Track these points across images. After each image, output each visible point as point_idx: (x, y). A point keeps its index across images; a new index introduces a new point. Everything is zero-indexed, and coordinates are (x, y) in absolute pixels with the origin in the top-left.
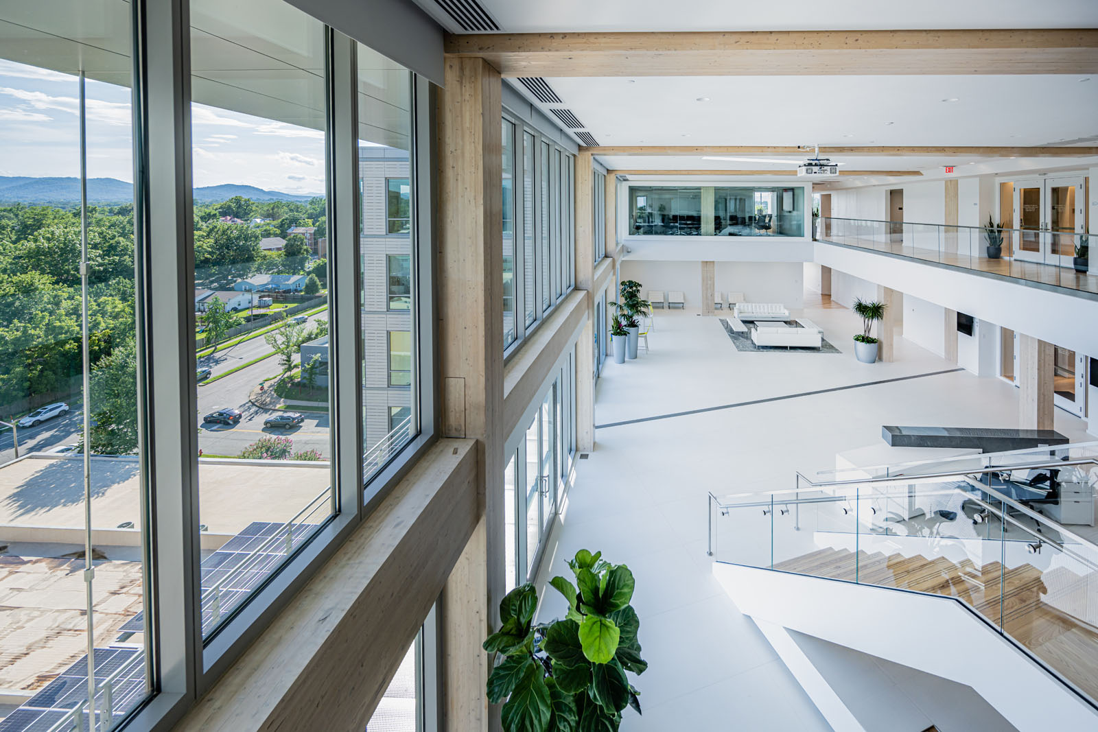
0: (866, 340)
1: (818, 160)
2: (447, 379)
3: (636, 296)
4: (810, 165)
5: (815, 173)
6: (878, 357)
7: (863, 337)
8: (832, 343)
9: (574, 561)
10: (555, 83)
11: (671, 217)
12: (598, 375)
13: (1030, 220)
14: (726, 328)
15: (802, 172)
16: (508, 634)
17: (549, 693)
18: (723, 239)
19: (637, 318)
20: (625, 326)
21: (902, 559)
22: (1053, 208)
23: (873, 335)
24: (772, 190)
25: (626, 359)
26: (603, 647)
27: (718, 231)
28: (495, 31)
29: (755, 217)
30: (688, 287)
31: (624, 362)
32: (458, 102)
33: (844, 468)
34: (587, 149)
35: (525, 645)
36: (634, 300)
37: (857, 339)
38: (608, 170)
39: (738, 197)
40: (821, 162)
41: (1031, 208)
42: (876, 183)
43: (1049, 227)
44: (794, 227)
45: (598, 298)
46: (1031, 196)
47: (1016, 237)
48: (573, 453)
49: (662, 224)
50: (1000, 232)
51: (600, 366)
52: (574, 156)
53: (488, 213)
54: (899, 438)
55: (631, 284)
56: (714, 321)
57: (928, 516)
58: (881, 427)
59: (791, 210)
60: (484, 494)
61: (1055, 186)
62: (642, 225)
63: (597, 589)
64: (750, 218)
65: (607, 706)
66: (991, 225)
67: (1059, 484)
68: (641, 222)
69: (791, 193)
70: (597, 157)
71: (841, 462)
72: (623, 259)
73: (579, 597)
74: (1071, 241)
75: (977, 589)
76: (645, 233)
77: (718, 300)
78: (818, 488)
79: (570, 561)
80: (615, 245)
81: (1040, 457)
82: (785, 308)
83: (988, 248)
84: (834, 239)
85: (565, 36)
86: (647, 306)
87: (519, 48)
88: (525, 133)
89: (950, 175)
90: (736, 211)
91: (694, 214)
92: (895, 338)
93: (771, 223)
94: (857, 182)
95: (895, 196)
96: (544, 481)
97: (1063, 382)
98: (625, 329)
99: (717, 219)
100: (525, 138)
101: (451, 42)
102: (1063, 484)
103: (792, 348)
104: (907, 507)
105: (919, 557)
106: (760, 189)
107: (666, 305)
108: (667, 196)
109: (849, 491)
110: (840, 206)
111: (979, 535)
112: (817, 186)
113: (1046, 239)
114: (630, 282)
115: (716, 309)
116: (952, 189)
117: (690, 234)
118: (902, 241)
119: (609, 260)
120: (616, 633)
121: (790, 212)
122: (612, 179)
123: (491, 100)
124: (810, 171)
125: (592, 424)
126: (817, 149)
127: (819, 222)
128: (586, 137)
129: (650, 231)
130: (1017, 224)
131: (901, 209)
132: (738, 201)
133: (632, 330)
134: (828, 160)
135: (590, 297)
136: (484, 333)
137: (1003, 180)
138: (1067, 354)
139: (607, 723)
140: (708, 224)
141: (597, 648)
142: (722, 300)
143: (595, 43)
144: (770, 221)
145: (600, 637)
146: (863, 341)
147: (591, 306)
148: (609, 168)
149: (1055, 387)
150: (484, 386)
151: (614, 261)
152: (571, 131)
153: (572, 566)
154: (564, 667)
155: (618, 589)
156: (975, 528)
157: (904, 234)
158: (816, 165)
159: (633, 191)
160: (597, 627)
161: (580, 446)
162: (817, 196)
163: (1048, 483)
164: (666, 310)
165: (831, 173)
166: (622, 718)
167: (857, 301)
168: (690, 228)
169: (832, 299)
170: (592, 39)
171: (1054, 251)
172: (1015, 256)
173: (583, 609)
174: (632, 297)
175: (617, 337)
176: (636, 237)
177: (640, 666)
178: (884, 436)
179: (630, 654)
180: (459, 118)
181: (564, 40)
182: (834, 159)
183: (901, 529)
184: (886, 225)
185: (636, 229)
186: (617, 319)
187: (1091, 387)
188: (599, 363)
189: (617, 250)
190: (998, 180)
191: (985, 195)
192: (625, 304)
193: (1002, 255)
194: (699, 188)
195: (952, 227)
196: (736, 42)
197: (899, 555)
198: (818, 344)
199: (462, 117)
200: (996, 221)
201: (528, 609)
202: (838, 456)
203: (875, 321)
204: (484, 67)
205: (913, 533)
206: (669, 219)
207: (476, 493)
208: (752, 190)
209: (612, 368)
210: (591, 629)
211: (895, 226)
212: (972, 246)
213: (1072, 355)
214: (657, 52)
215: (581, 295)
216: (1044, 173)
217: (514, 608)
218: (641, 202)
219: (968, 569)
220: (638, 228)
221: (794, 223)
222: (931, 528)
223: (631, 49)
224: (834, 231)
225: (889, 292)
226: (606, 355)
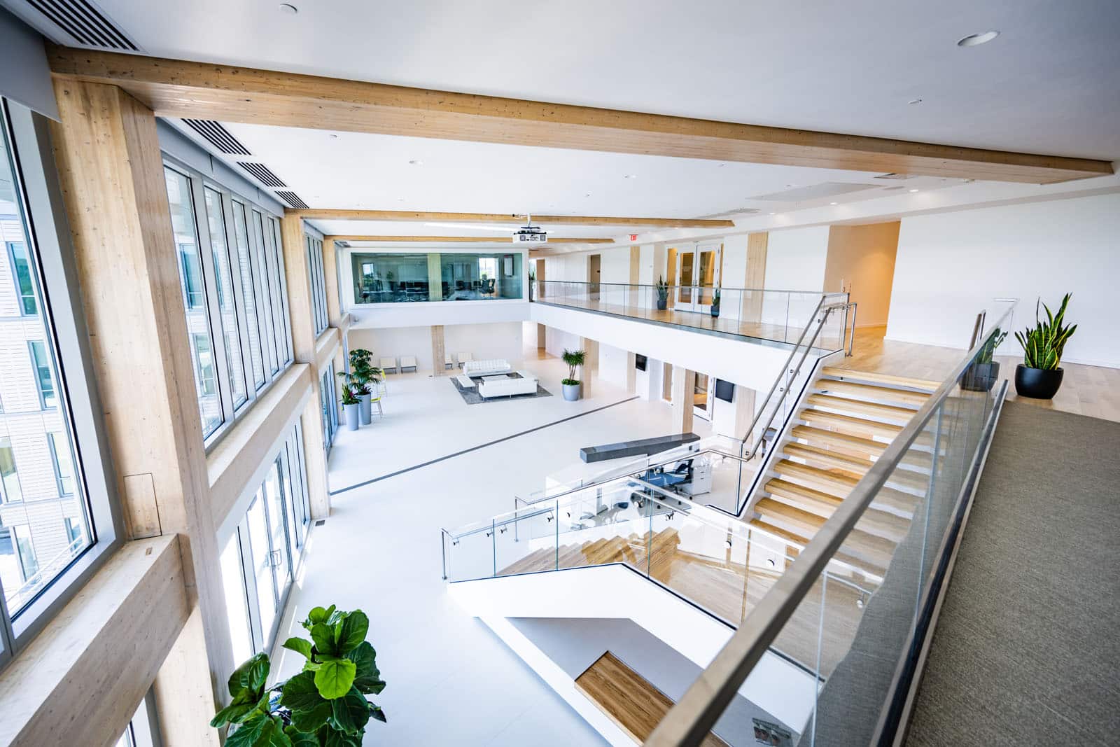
0: (571, 382)
1: (531, 228)
2: (126, 478)
3: (366, 364)
4: (523, 232)
5: (528, 240)
6: (579, 396)
7: (569, 381)
8: (545, 388)
9: (309, 621)
10: (236, 129)
11: (399, 284)
12: (331, 444)
13: (686, 279)
14: (456, 386)
15: (517, 238)
16: (239, 704)
17: (289, 739)
18: (451, 304)
19: (370, 385)
20: (357, 394)
21: (591, 544)
22: (701, 269)
23: (576, 378)
24: (495, 256)
25: (360, 426)
26: (340, 684)
27: (445, 297)
28: (131, 51)
29: (480, 282)
30: (418, 350)
31: (357, 428)
32: (88, 143)
33: (552, 486)
34: (294, 211)
35: (259, 708)
36: (365, 369)
37: (564, 383)
38: (325, 236)
39: (465, 264)
40: (533, 230)
41: (687, 269)
42: (580, 249)
43: (698, 284)
44: (515, 291)
45: (323, 368)
46: (688, 259)
47: (677, 292)
48: (307, 523)
49: (391, 291)
50: (666, 288)
51: (333, 437)
52: (280, 219)
53: (158, 285)
54: (592, 455)
55: (361, 352)
56: (446, 380)
57: (609, 509)
58: (579, 450)
59: (511, 274)
60: (195, 585)
61: (704, 251)
62: (369, 292)
63: (332, 638)
64: (475, 283)
65: (349, 729)
66: (661, 282)
67: (692, 469)
68: (367, 290)
69: (510, 259)
70: (309, 221)
71: (550, 482)
72: (351, 328)
73: (314, 650)
74: (710, 293)
75: (639, 551)
76: (372, 301)
77: (448, 360)
78: (532, 506)
79: (304, 621)
80: (339, 314)
81: (682, 452)
82: (507, 362)
83: (658, 302)
84: (547, 299)
85: (237, 72)
86: (379, 373)
87: (173, 79)
88: (205, 188)
89: (635, 242)
90: (463, 277)
91: (422, 280)
92: (593, 378)
93: (495, 287)
94: (566, 248)
95: (595, 260)
96: (275, 556)
97: (699, 398)
98: (357, 397)
99: (445, 285)
100: (207, 194)
101: (60, 57)
102: (696, 468)
103: (514, 396)
104: (596, 505)
105: (603, 540)
106: (484, 256)
107: (399, 370)
108: (395, 263)
109: (552, 504)
110: (553, 270)
111: (641, 514)
112: (533, 252)
113: (695, 292)
114: (360, 351)
115: (447, 369)
116: (635, 253)
117: (419, 300)
118: (599, 299)
119: (334, 331)
120: (352, 668)
121: (510, 276)
122: (330, 246)
123: (143, 145)
124: (523, 238)
125: (326, 491)
126: (529, 218)
127: (535, 285)
128: (290, 196)
129: (378, 299)
130: (677, 282)
131: (599, 272)
132: (465, 267)
133: (364, 397)
134: (538, 228)
135: (313, 370)
136: (170, 422)
137: (670, 246)
138: (704, 377)
139: (350, 741)
140: (435, 290)
141: (334, 686)
142: (452, 360)
143: (279, 85)
144: (493, 285)
145: (337, 677)
146: (569, 384)
147: (315, 378)
148: (325, 233)
149: (695, 402)
150: (179, 478)
151: (339, 332)
152: (271, 190)
153: (306, 625)
154: (303, 712)
155: (353, 631)
156: (639, 511)
157: (601, 293)
158: (528, 233)
159: (357, 259)
160: (333, 671)
161: (315, 514)
162: (534, 261)
163: (687, 469)
164: (399, 375)
165: (541, 239)
166: (364, 732)
167: (564, 351)
168: (419, 294)
169: (546, 351)
170: (273, 80)
171: (700, 302)
172: (676, 308)
173: (317, 658)
174: (362, 366)
175: (349, 406)
176: (363, 306)
177: (378, 686)
178: (581, 456)
179: (369, 681)
180: (94, 165)
181: (235, 76)
182: (544, 228)
183: (591, 523)
184: (587, 286)
185: (362, 297)
186: (347, 389)
187: (716, 399)
188: (331, 433)
189: (343, 320)
190: (667, 247)
191: (658, 257)
192: (355, 373)
193: (667, 307)
194: (425, 255)
195: (634, 286)
196: (440, 103)
197: (589, 541)
198: (534, 390)
199: (97, 162)
200: (664, 281)
201: (260, 676)
202: (547, 478)
203: (578, 367)
204: (122, 100)
205: (599, 524)
206: (397, 286)
207: (183, 587)
208: (477, 256)
209: (345, 436)
210: (327, 673)
211: (594, 287)
212: (647, 301)
213: (707, 377)
214: (353, 104)
215: (302, 369)
216: (696, 240)
217: (244, 679)
218: (368, 269)
219: (634, 540)
220: (366, 296)
221: (514, 286)
222: (611, 517)
223: (324, 97)
224: (547, 292)
225: (588, 342)
226: (339, 424)
